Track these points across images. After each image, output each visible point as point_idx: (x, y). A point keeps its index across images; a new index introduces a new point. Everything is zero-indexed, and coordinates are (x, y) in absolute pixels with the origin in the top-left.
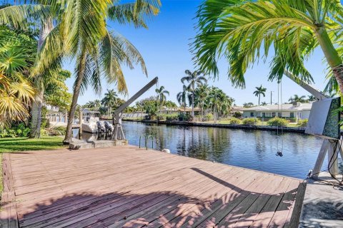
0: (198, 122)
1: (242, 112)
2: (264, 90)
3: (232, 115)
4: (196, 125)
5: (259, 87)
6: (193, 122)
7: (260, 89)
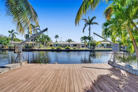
0: (36, 49)
1: (53, 45)
2: (58, 36)
3: (49, 46)
4: (35, 50)
5: (56, 35)
6: (34, 49)
7: (57, 36)
